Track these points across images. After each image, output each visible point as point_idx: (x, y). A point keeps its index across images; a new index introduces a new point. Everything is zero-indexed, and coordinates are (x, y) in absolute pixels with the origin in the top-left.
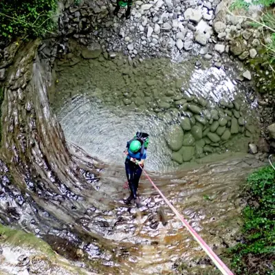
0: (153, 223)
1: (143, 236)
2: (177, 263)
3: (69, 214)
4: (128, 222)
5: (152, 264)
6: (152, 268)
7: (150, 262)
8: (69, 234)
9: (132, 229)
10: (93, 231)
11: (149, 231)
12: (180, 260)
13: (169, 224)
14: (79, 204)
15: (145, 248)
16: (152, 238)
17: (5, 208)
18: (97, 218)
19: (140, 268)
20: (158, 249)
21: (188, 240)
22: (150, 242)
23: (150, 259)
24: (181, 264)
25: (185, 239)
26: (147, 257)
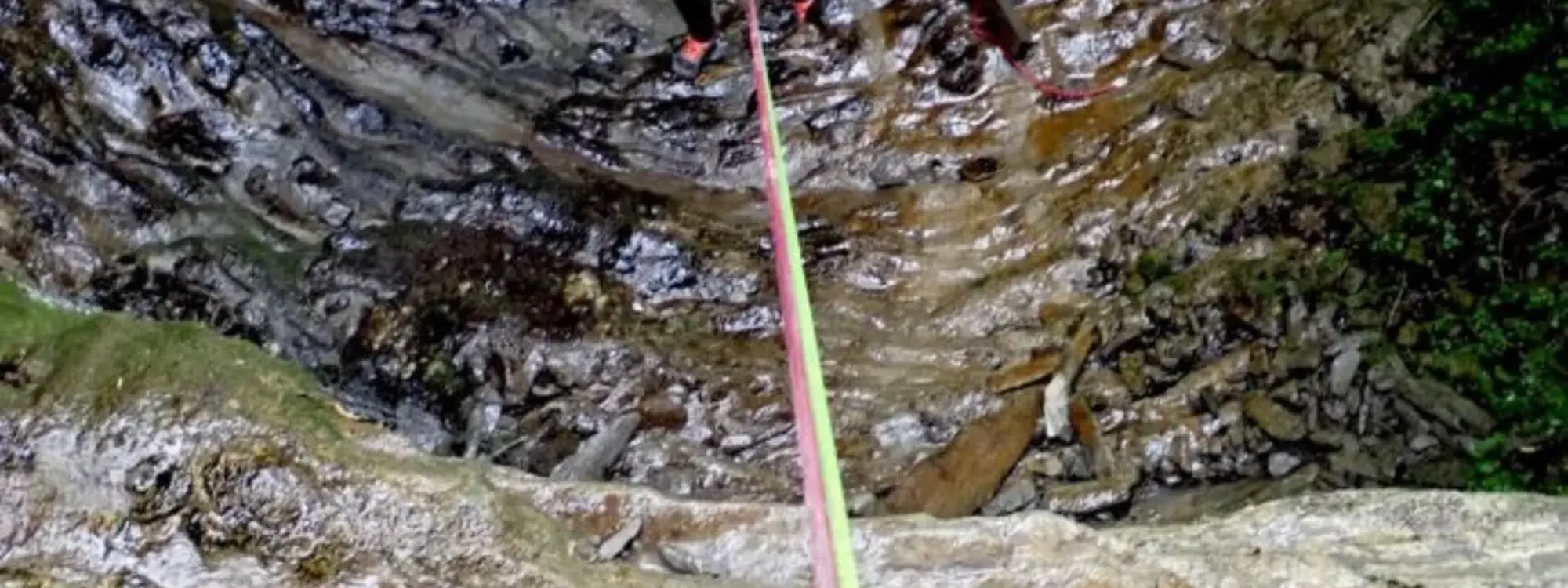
0: (951, 63)
1: (913, 144)
2: (1116, 256)
3: (490, 94)
4: (821, 80)
5: (979, 284)
6: (981, 303)
7: (969, 274)
8: (507, 201)
9: (846, 114)
10: (640, 161)
11: (939, 109)
12: (1126, 236)
13: (1041, 53)
14: (537, 25)
15: (932, 200)
16: (959, 143)
17: (139, 125)
18: (645, 89)
19: (918, 313)
20: (1002, 198)
21: (1154, 123)
22: (950, 165)
23: (964, 260)
24: (1135, 255)
25: (1140, 120)
26: (948, 250)
